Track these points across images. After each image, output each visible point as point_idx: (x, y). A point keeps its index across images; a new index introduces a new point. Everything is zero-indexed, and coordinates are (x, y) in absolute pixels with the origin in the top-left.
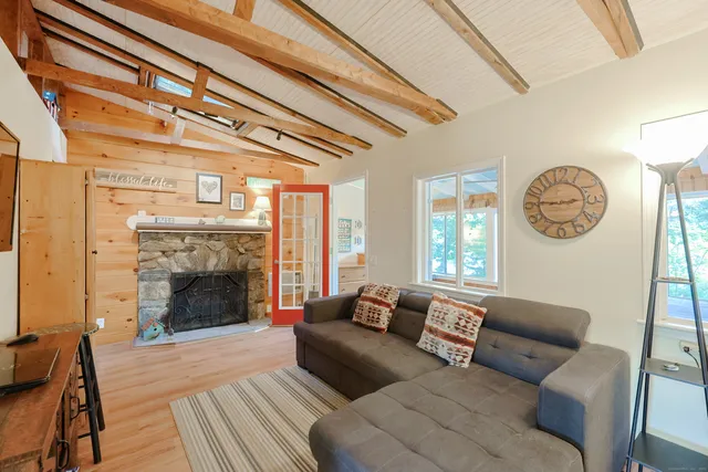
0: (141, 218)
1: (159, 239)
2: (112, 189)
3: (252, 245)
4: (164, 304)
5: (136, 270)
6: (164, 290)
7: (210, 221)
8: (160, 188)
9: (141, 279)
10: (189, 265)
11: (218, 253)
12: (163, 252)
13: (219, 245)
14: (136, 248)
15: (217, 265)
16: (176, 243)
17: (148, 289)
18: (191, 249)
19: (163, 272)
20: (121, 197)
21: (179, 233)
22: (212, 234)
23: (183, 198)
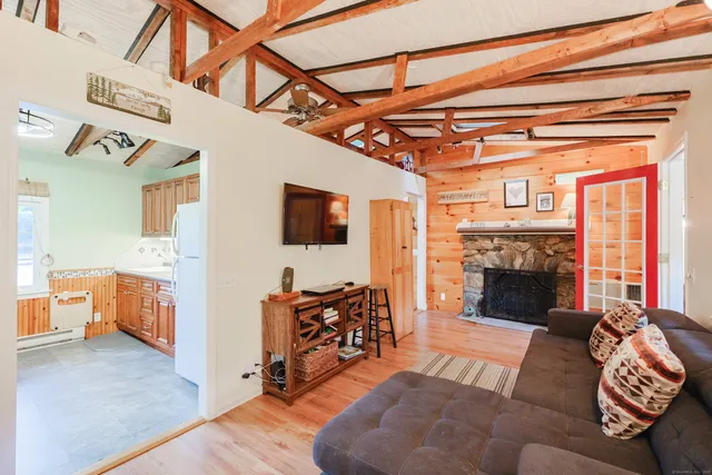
0: (465, 224)
1: (476, 240)
2: (448, 205)
3: (562, 247)
4: (479, 291)
5: (462, 263)
6: (478, 280)
7: (514, 225)
8: (475, 200)
9: (465, 270)
10: (498, 263)
11: (524, 253)
12: (479, 251)
13: (525, 246)
14: (462, 247)
15: (523, 264)
16: (487, 244)
17: (468, 278)
18: (498, 249)
19: (477, 266)
20: (454, 211)
21: (489, 235)
22: (517, 235)
23: (494, 206)
